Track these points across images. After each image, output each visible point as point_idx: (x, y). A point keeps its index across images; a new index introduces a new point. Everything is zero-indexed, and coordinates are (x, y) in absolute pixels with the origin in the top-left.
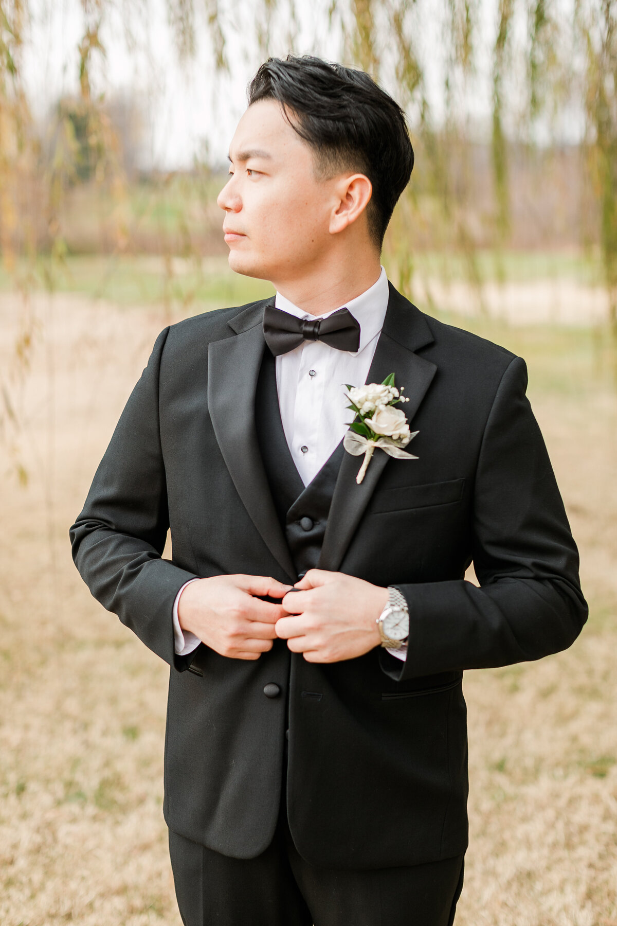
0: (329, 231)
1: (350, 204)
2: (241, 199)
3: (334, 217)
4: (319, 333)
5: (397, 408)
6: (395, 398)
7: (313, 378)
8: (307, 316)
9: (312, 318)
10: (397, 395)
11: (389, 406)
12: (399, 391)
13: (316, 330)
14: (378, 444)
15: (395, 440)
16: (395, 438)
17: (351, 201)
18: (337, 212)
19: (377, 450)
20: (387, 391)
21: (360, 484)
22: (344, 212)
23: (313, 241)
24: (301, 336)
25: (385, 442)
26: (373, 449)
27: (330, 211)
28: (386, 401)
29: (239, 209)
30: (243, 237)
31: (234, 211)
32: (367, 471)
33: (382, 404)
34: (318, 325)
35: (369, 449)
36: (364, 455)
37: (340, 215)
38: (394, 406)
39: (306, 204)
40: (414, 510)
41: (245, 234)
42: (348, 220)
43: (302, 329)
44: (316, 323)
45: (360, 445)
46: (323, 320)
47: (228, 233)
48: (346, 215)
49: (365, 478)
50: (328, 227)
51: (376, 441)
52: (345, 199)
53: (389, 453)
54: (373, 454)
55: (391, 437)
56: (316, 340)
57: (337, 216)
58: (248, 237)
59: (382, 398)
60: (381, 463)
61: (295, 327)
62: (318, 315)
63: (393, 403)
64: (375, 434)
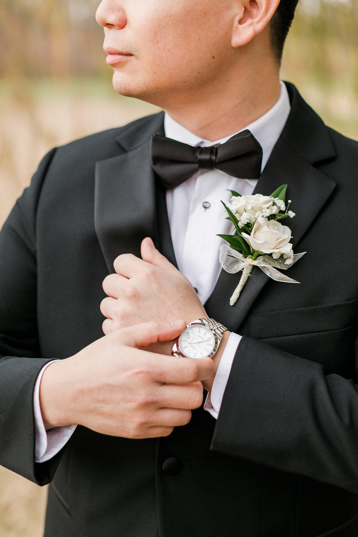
0: (231, 45)
1: (255, 11)
2: (124, 12)
3: (237, 28)
4: (217, 161)
5: (283, 224)
6: (281, 212)
7: (208, 210)
8: (202, 143)
9: (208, 144)
10: (283, 208)
11: (272, 221)
12: (286, 203)
13: (214, 158)
14: (255, 263)
15: (276, 260)
16: (275, 257)
17: (255, 7)
18: (241, 22)
19: (255, 269)
20: (271, 203)
21: (232, 306)
22: (249, 21)
23: (214, 57)
24: (196, 166)
25: (264, 261)
26: (251, 267)
27: (232, 20)
28: (268, 213)
29: (123, 25)
30: (129, 58)
31: (117, 27)
32: (241, 293)
33: (263, 216)
34: (215, 152)
35: (247, 268)
36: (240, 273)
37: (244, 25)
38: (279, 221)
39: (205, 13)
40: (298, 336)
41: (132, 53)
42: (255, 30)
43: (197, 157)
44: (213, 150)
45: (237, 261)
46: (220, 146)
47: (111, 54)
48: (252, 24)
49: (238, 299)
50: (230, 40)
51: (255, 259)
52: (248, 6)
53: (268, 274)
54: (251, 273)
55: (271, 255)
56: (213, 169)
57: (240, 27)
58: (136, 57)
59: (263, 210)
60: (258, 285)
61: (188, 156)
62: (215, 140)
63: (279, 218)
64: (254, 251)
